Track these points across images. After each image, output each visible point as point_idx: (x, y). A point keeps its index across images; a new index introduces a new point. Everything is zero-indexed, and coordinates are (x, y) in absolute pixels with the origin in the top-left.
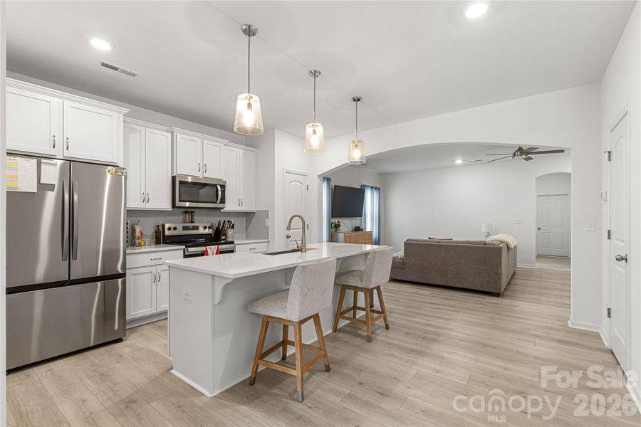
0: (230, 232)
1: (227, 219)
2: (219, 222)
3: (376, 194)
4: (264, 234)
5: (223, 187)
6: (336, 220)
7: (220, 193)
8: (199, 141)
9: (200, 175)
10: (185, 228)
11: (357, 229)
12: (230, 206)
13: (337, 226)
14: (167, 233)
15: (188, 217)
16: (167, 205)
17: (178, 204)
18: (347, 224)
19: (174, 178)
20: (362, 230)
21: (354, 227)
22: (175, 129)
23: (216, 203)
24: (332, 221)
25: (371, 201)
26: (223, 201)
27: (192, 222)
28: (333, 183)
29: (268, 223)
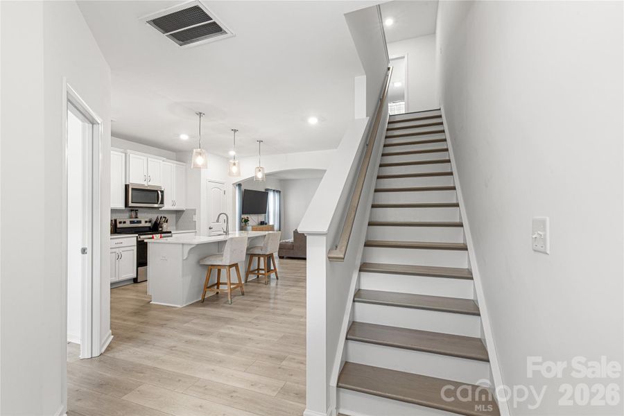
0: (165, 225)
1: (163, 215)
2: (157, 218)
3: (277, 195)
4: (192, 226)
5: (162, 192)
6: (245, 216)
7: (160, 196)
8: (145, 158)
9: (145, 184)
10: (132, 222)
11: (262, 223)
12: (167, 206)
13: (246, 221)
14: (119, 226)
15: (133, 214)
16: (121, 205)
17: (131, 204)
18: (254, 219)
19: (127, 187)
20: (266, 224)
21: (260, 221)
22: (128, 151)
23: (157, 203)
24: (243, 216)
25: (273, 201)
26: (162, 202)
27: (136, 218)
28: (243, 188)
29: (195, 218)
